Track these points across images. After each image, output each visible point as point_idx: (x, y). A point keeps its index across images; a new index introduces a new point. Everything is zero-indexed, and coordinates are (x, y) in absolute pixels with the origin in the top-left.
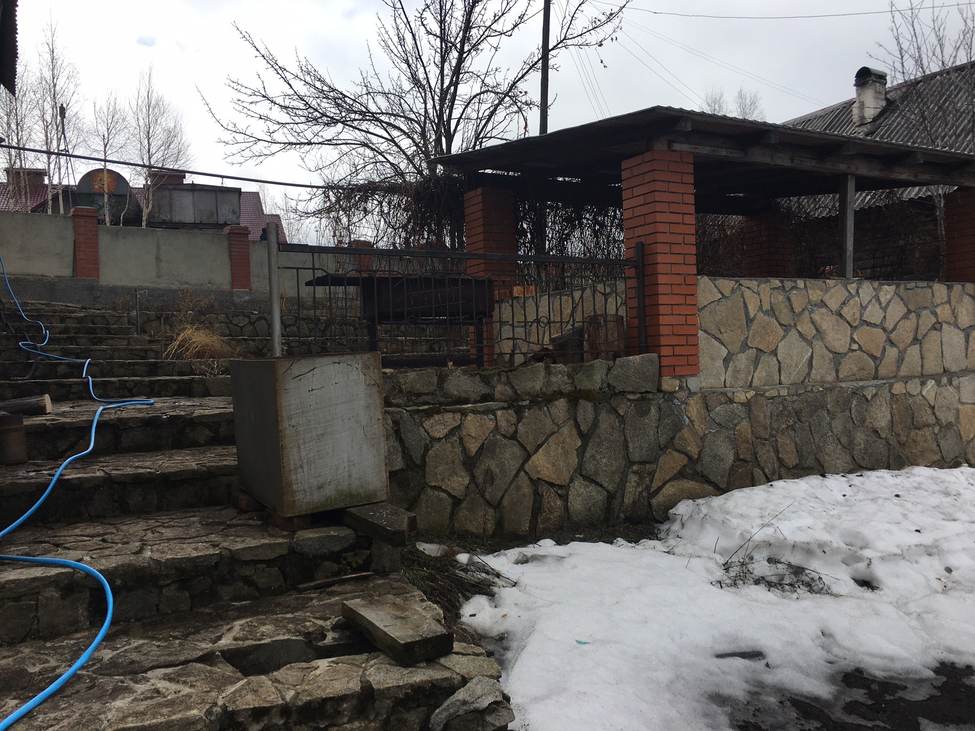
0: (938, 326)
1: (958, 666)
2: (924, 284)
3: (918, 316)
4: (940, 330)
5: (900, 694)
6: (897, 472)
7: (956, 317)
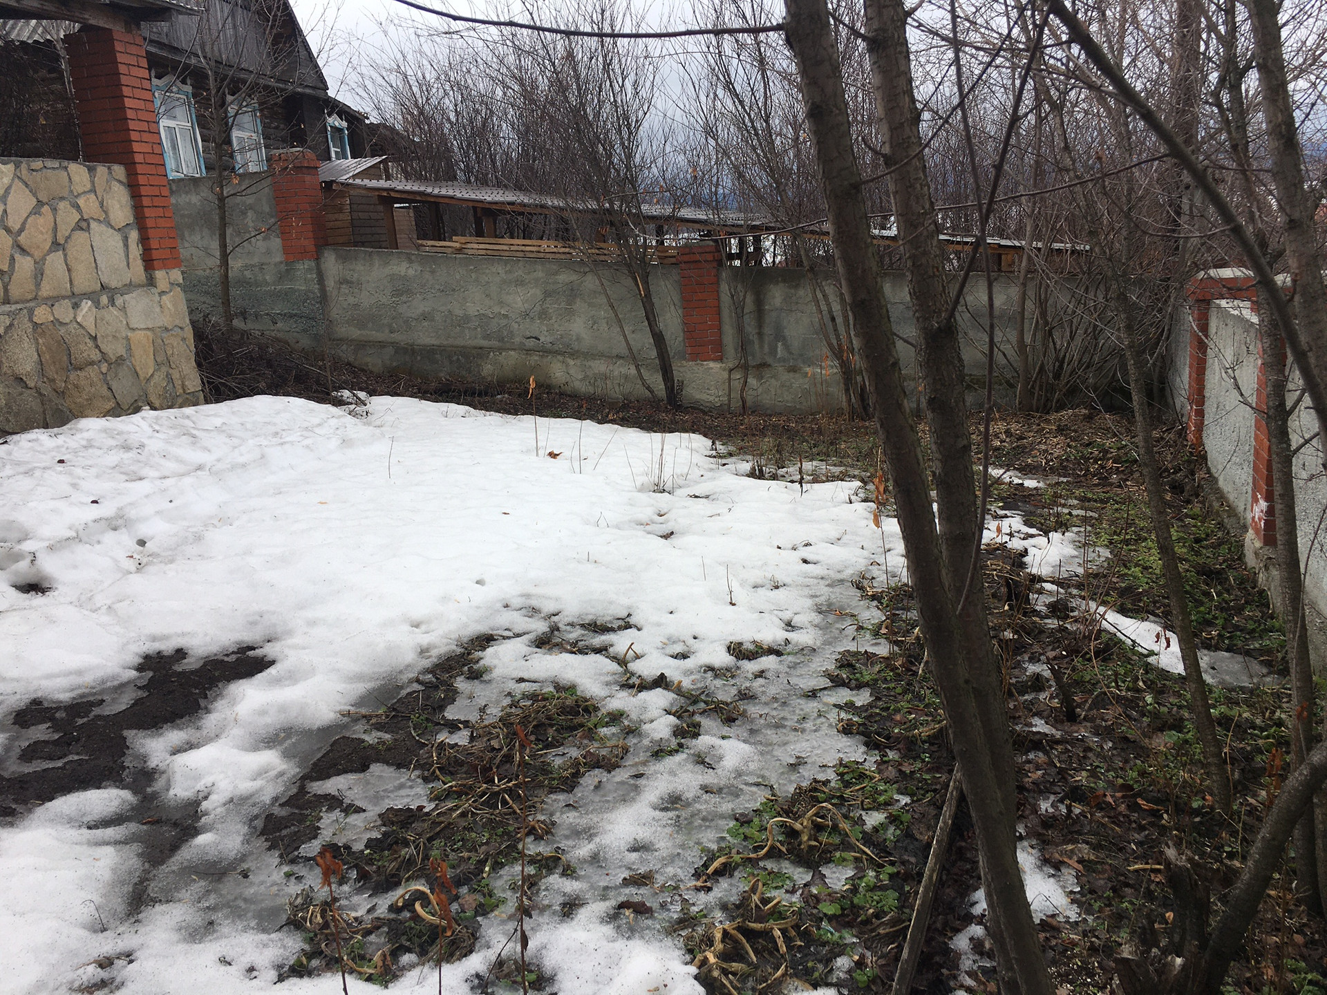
0: (84, 225)
1: (165, 654)
2: (56, 164)
3: (54, 210)
4: (88, 229)
5: (96, 711)
6: (56, 430)
7: (106, 212)
